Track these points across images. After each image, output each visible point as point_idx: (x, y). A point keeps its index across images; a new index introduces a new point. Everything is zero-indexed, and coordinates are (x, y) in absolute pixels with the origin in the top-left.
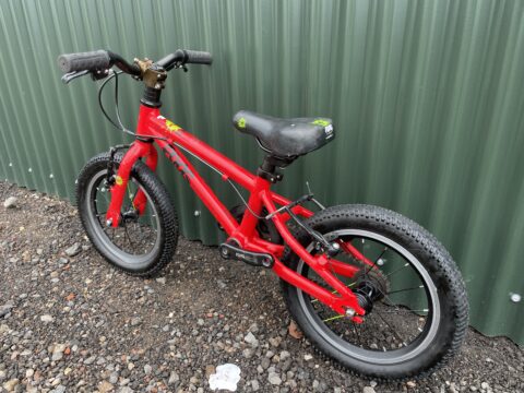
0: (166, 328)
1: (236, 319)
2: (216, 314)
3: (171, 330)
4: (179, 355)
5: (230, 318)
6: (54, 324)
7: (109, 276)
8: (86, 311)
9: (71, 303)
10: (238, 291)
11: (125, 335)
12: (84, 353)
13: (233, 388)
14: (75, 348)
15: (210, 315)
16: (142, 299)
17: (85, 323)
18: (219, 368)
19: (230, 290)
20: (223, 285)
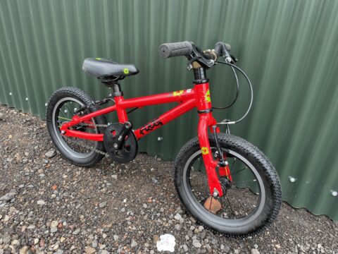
0: (123, 210)
1: (167, 204)
2: (154, 200)
3: (126, 211)
4: (134, 228)
5: (163, 203)
6: (47, 206)
7: (78, 173)
8: (67, 198)
9: (56, 192)
10: (166, 185)
11: (97, 215)
12: (71, 227)
13: (172, 250)
14: (65, 224)
15: (150, 201)
16: (104, 189)
17: (68, 206)
18: (162, 237)
19: (160, 184)
20: (156, 181)
